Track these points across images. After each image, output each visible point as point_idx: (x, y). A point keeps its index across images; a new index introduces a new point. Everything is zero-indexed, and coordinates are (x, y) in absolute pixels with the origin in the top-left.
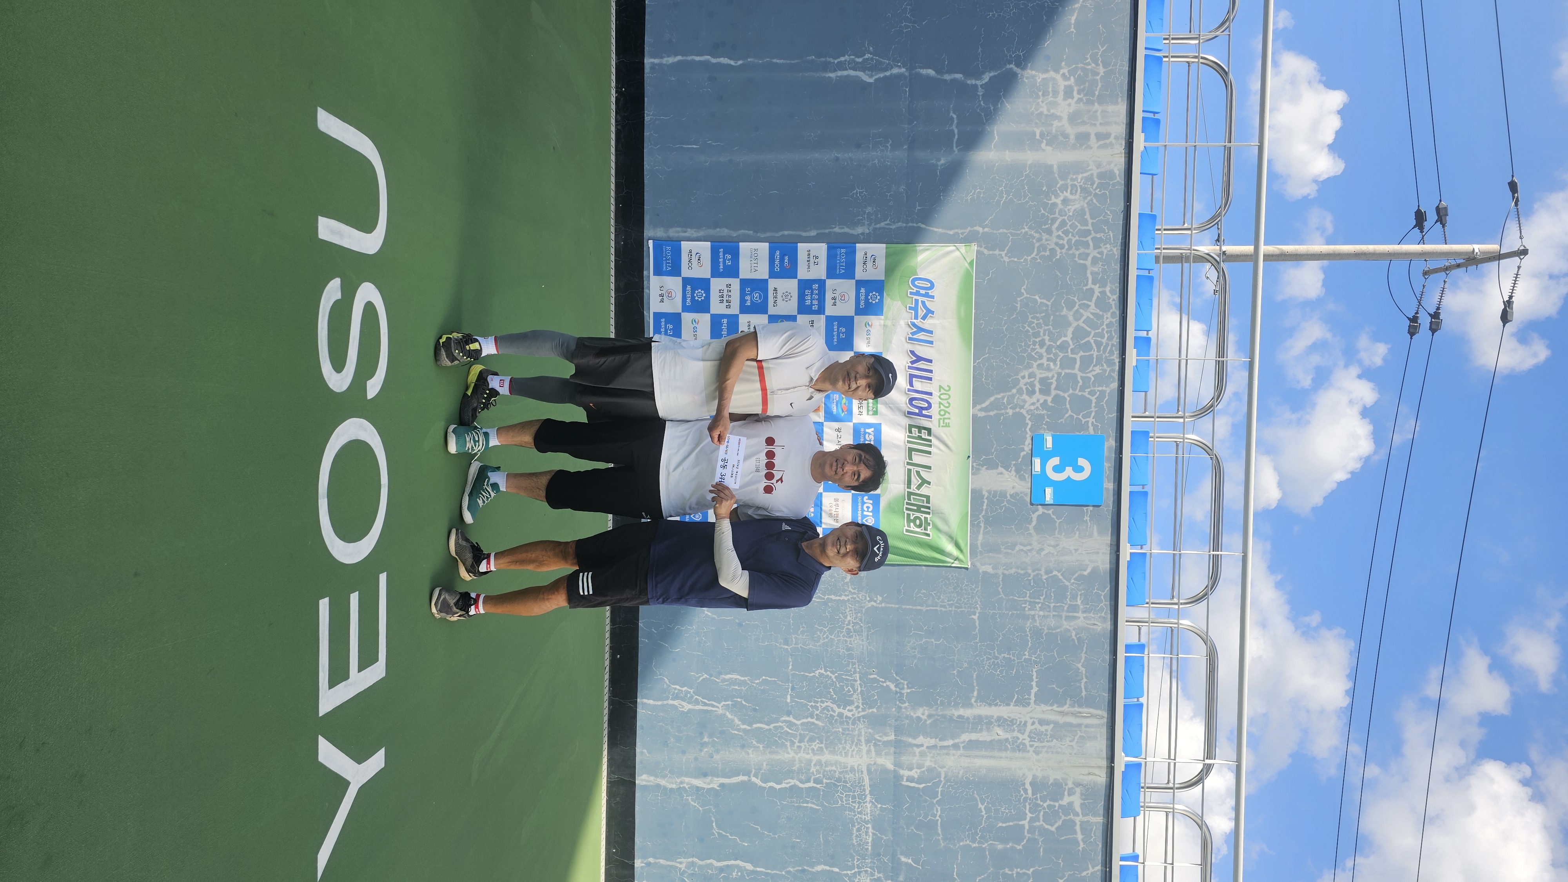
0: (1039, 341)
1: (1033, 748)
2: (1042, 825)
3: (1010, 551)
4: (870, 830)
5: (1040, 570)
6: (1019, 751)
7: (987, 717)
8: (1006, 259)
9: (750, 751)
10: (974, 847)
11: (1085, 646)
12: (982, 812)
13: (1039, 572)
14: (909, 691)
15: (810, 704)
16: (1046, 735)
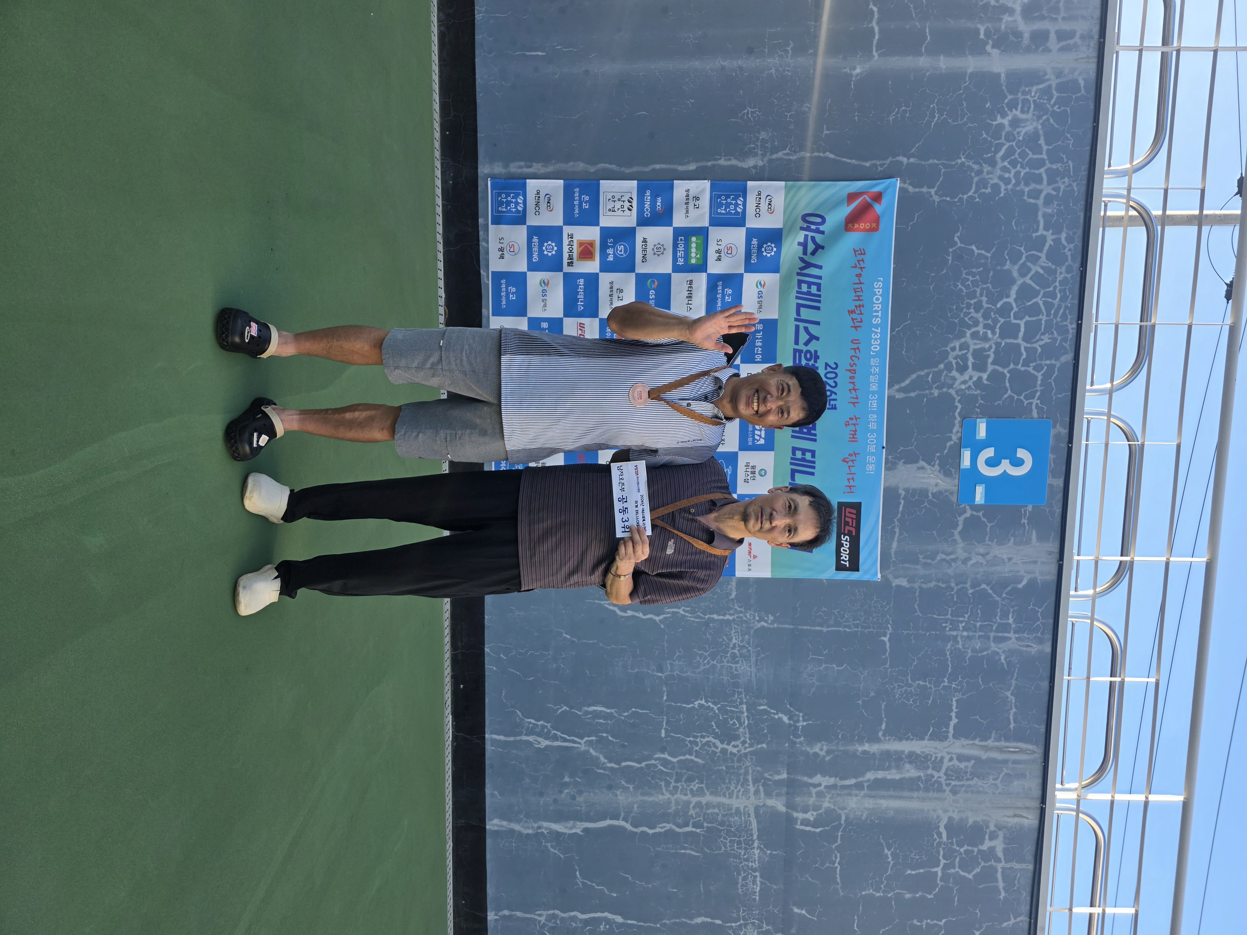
0: (975, 303)
1: (950, 787)
2: (958, 872)
3: (929, 561)
4: (758, 879)
5: (966, 583)
6: (933, 791)
7: (896, 752)
8: (936, 199)
9: (618, 793)
10: (878, 897)
11: (1016, 671)
12: (889, 858)
13: (965, 585)
14: (805, 724)
15: (688, 739)
16: (967, 773)
